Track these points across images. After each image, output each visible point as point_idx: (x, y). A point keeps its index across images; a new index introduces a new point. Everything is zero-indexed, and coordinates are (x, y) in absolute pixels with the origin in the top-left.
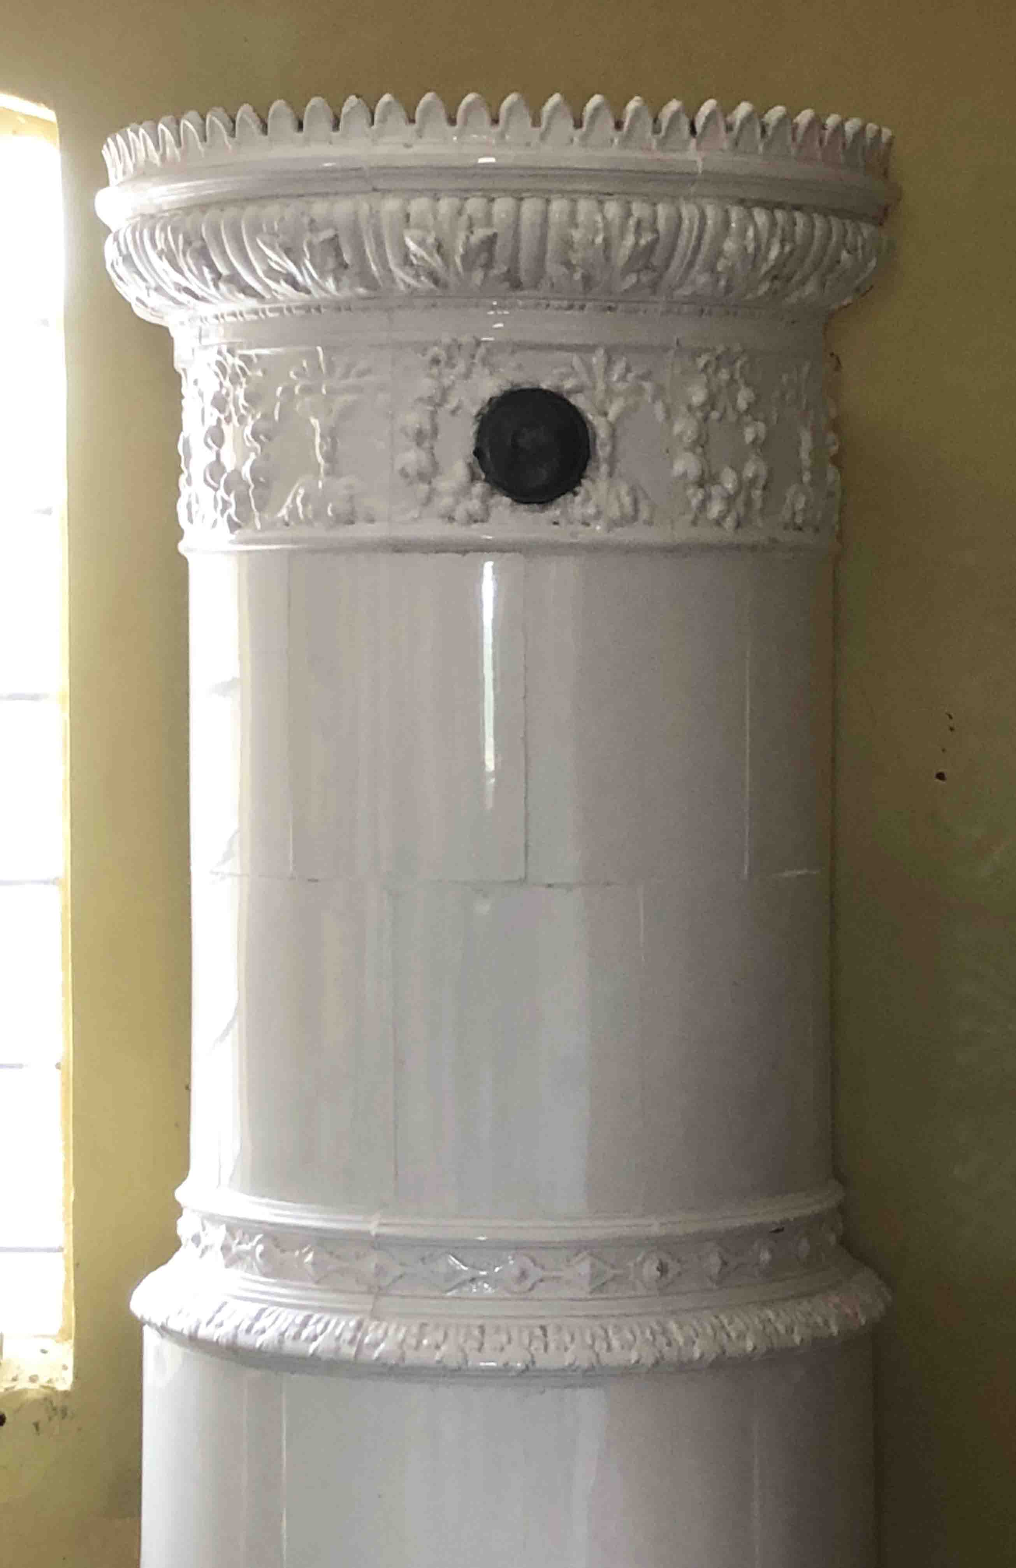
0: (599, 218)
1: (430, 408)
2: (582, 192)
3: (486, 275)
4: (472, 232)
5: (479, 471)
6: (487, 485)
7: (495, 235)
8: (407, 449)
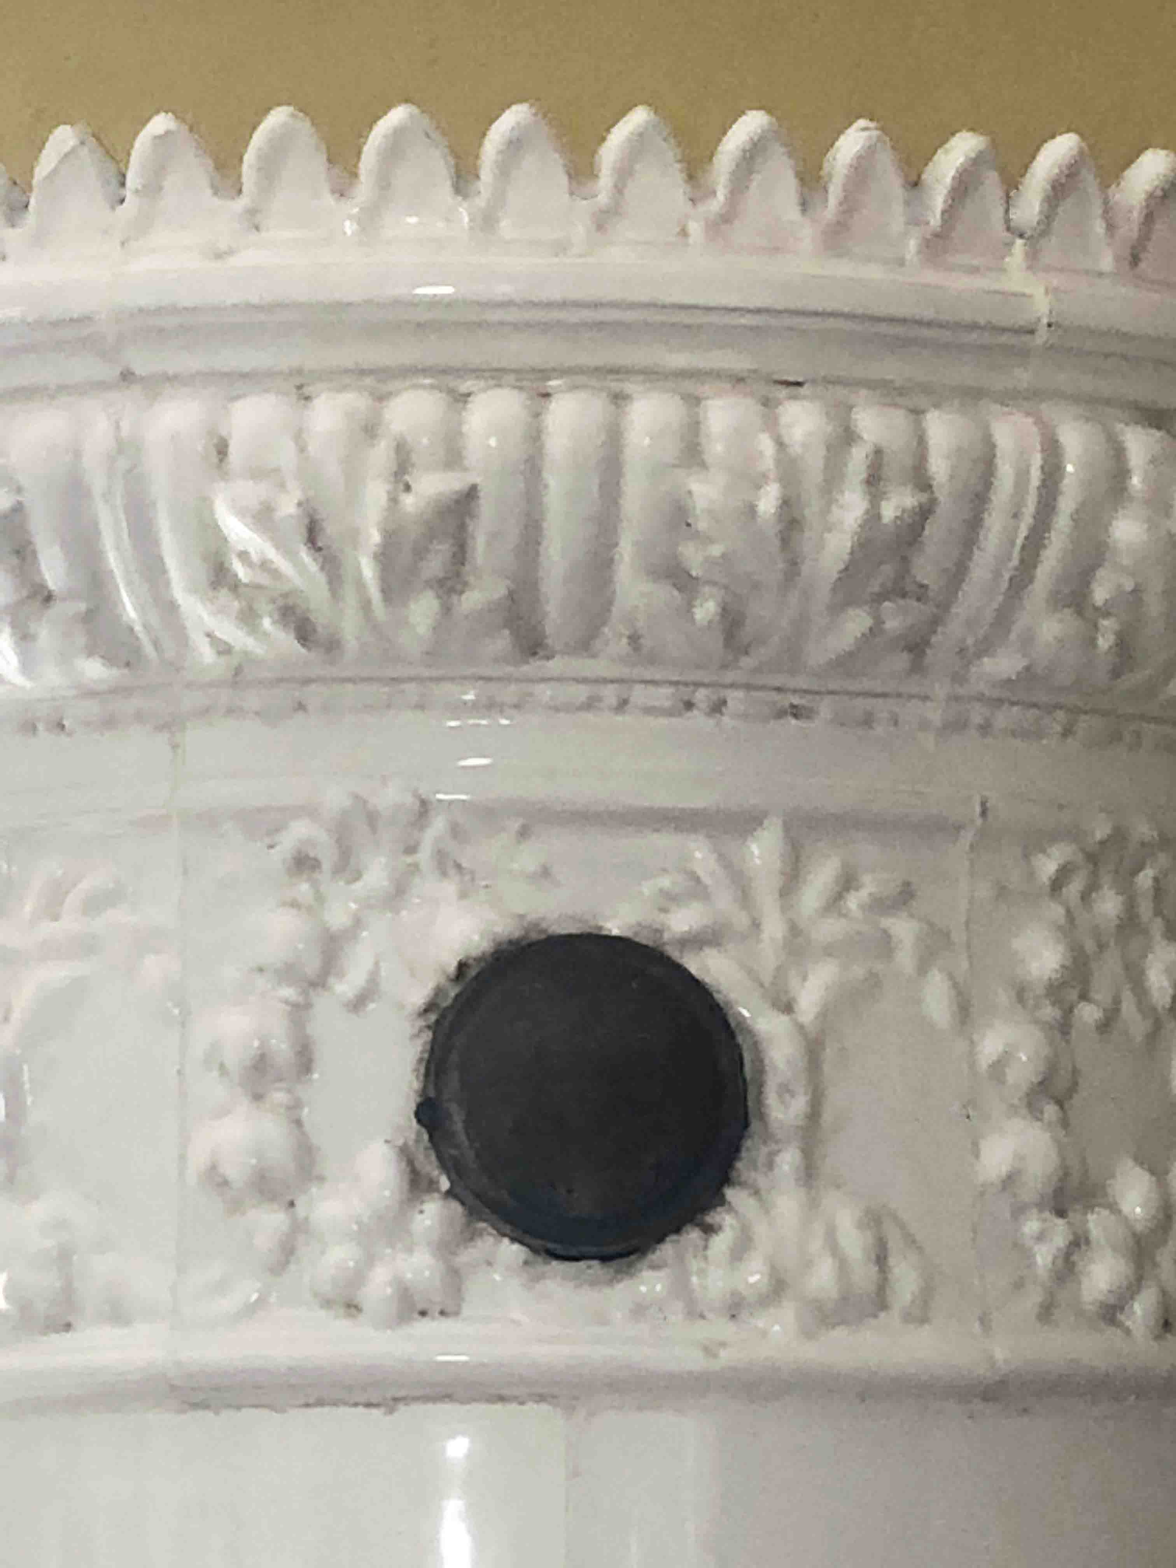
0: (766, 445)
1: (289, 992)
2: (716, 375)
3: (447, 610)
4: (408, 488)
5: (430, 1166)
6: (456, 1207)
7: (471, 494)
8: (222, 1112)
